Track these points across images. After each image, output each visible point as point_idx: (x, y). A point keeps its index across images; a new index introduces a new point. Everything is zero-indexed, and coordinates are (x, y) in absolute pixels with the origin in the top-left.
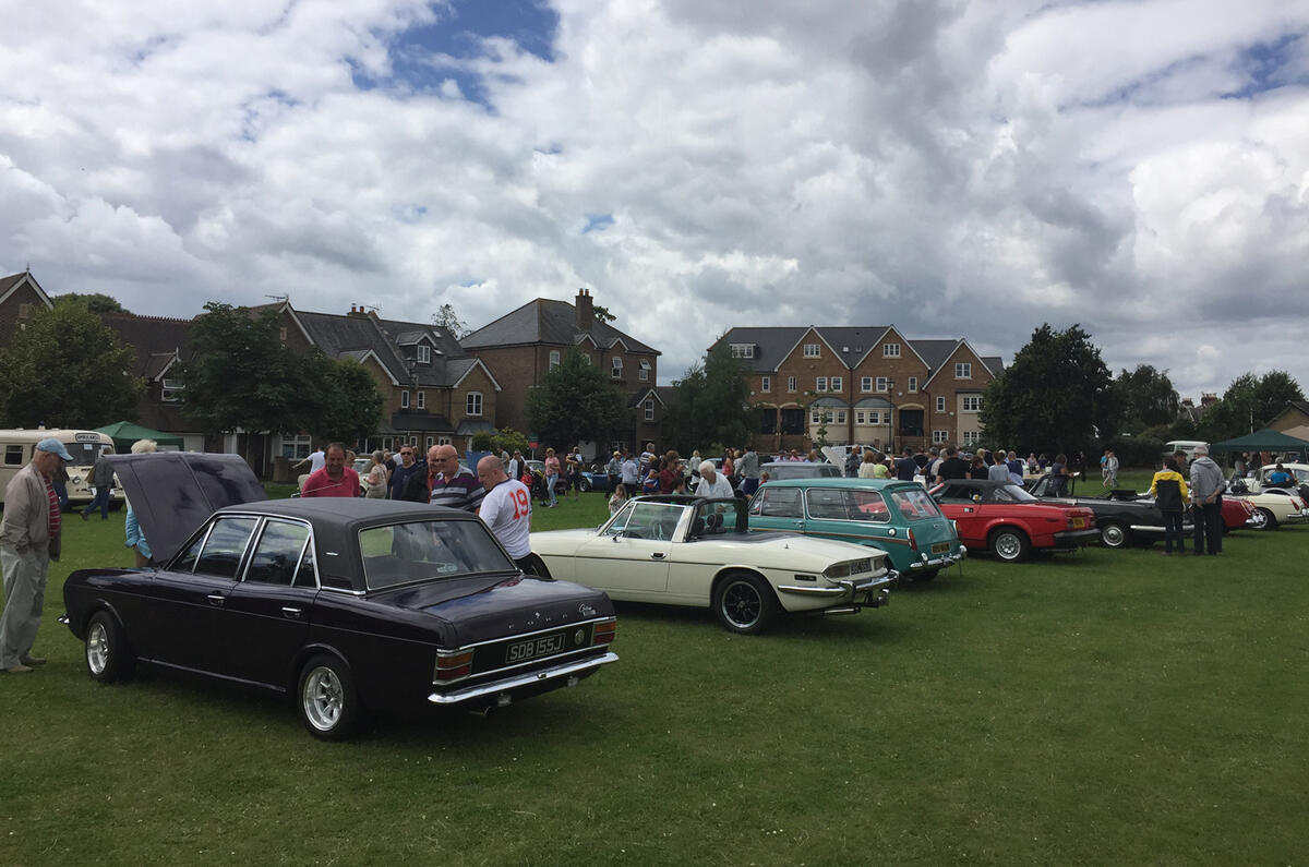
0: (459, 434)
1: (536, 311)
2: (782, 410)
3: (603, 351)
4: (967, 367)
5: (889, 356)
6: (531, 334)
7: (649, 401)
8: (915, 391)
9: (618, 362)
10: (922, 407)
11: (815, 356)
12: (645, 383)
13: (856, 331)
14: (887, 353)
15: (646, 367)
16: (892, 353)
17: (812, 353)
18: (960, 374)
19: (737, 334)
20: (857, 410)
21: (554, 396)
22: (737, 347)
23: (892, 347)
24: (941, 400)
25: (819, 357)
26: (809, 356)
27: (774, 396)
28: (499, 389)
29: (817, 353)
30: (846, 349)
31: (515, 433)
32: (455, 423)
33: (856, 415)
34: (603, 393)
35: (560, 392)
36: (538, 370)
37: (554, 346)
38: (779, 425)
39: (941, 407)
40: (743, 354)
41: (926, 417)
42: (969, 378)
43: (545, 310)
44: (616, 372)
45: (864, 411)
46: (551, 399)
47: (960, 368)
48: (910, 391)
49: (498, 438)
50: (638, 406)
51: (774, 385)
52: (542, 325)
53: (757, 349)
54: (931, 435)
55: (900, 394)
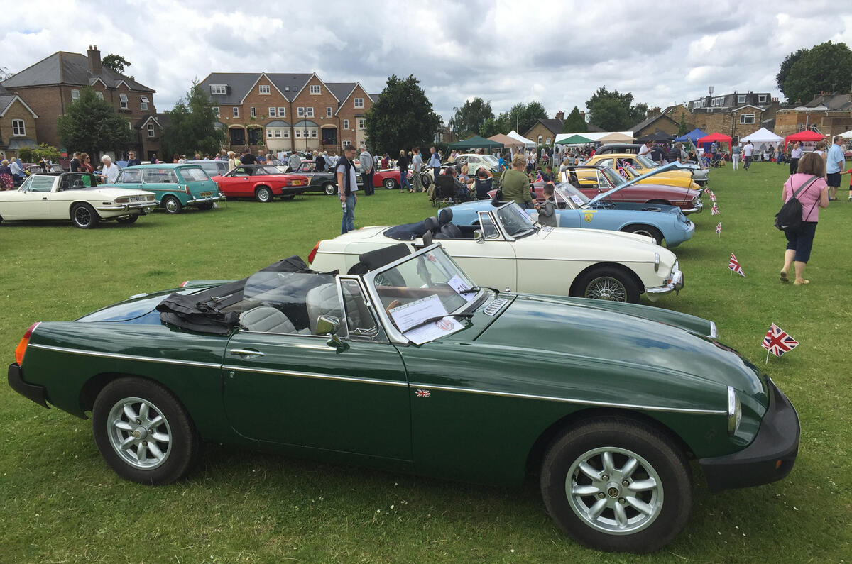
0: (10, 148)
1: (58, 61)
2: (248, 129)
3: (112, 89)
4: (361, 101)
5: (314, 93)
6: (56, 78)
7: (151, 124)
8: (331, 116)
9: (124, 98)
10: (335, 126)
11: (266, 93)
12: (146, 112)
13: (294, 76)
14: (312, 91)
15: (146, 101)
16: (315, 91)
17: (265, 91)
18: (357, 105)
19: (214, 78)
20: (296, 129)
21: (76, 121)
22: (214, 86)
23: (315, 88)
24: (346, 122)
25: (269, 94)
26: (263, 93)
27: (241, 120)
28: (36, 117)
29: (268, 91)
30: (287, 89)
31: (50, 148)
32: (6, 141)
33: (295, 132)
34: (111, 119)
35: (80, 119)
36: (64, 104)
37: (75, 86)
38: (246, 139)
39: (346, 126)
40: (219, 91)
41: (338, 132)
42: (362, 107)
43: (65, 60)
44: (124, 104)
45: (300, 129)
46: (74, 124)
47: (357, 101)
48: (328, 116)
49: (37, 151)
50: (142, 128)
51: (242, 112)
52: (63, 71)
53: (229, 89)
54: (341, 144)
55: (322, 118)
